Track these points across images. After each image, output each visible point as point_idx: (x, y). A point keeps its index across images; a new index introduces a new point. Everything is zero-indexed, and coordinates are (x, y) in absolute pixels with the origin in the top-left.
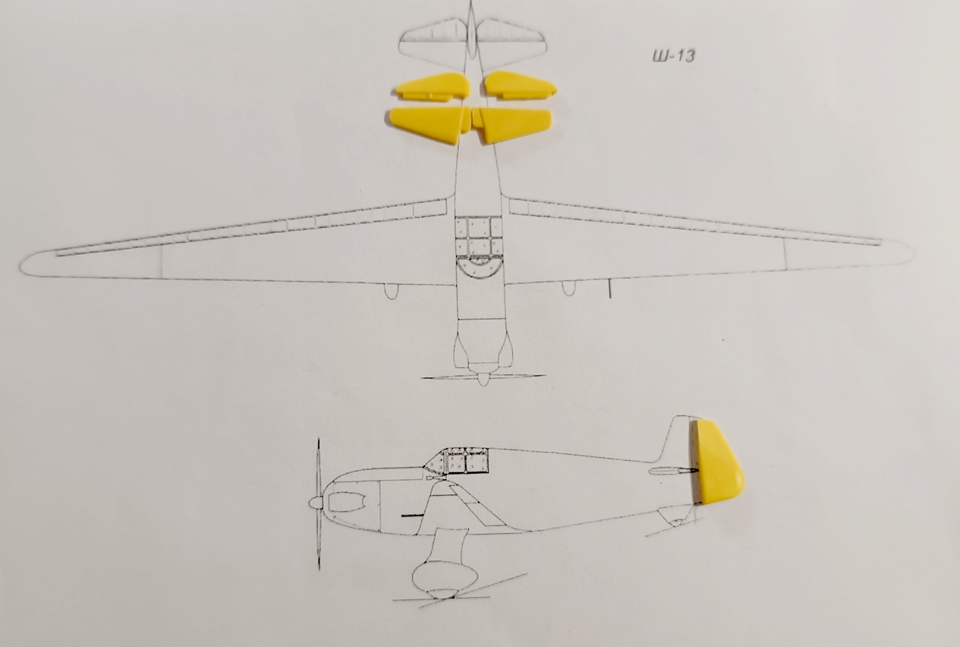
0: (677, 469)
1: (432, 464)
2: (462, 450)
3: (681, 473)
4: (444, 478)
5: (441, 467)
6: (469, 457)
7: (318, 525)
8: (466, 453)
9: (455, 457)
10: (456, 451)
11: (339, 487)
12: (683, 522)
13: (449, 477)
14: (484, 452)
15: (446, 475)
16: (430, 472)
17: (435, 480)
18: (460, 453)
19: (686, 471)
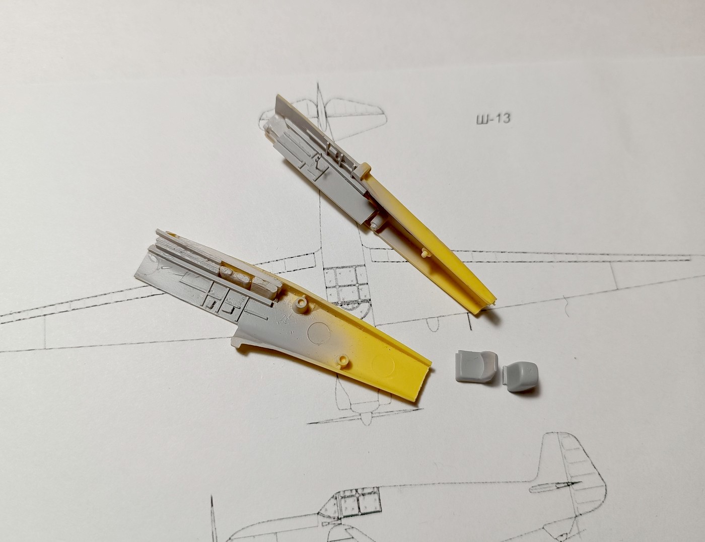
0: (554, 485)
1: (326, 510)
2: (354, 492)
3: (558, 488)
4: (339, 522)
5: (335, 512)
6: (361, 498)
8: (358, 494)
9: (347, 500)
10: (348, 494)
12: (569, 536)
13: (344, 521)
14: (376, 491)
15: (341, 519)
16: (325, 518)
17: (331, 526)
18: (352, 496)
19: (563, 485)
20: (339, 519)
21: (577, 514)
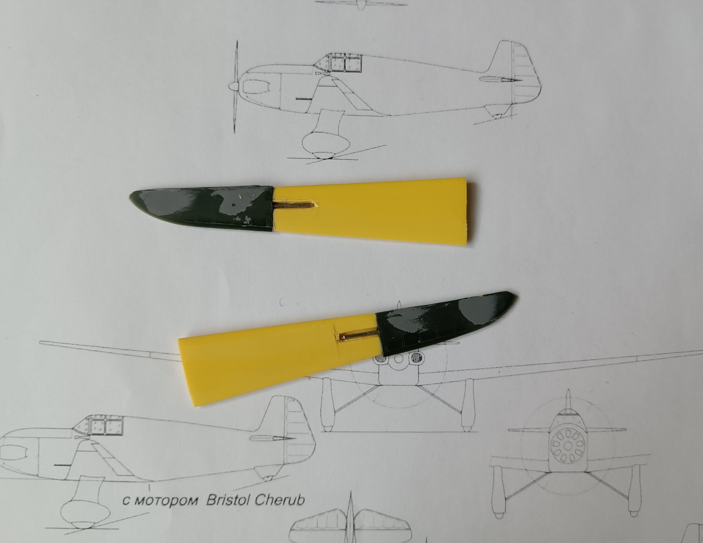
0: (500, 79)
1: (320, 64)
2: (343, 55)
3: (503, 81)
4: (328, 74)
5: (326, 66)
6: (347, 60)
7: (235, 101)
8: (346, 57)
9: (337, 59)
10: (338, 55)
11: (251, 76)
12: (503, 116)
13: (332, 73)
14: (360, 57)
15: (330, 72)
16: (318, 70)
17: (321, 76)
18: (341, 58)
19: (507, 80)
20: (329, 71)
21: (513, 102)
